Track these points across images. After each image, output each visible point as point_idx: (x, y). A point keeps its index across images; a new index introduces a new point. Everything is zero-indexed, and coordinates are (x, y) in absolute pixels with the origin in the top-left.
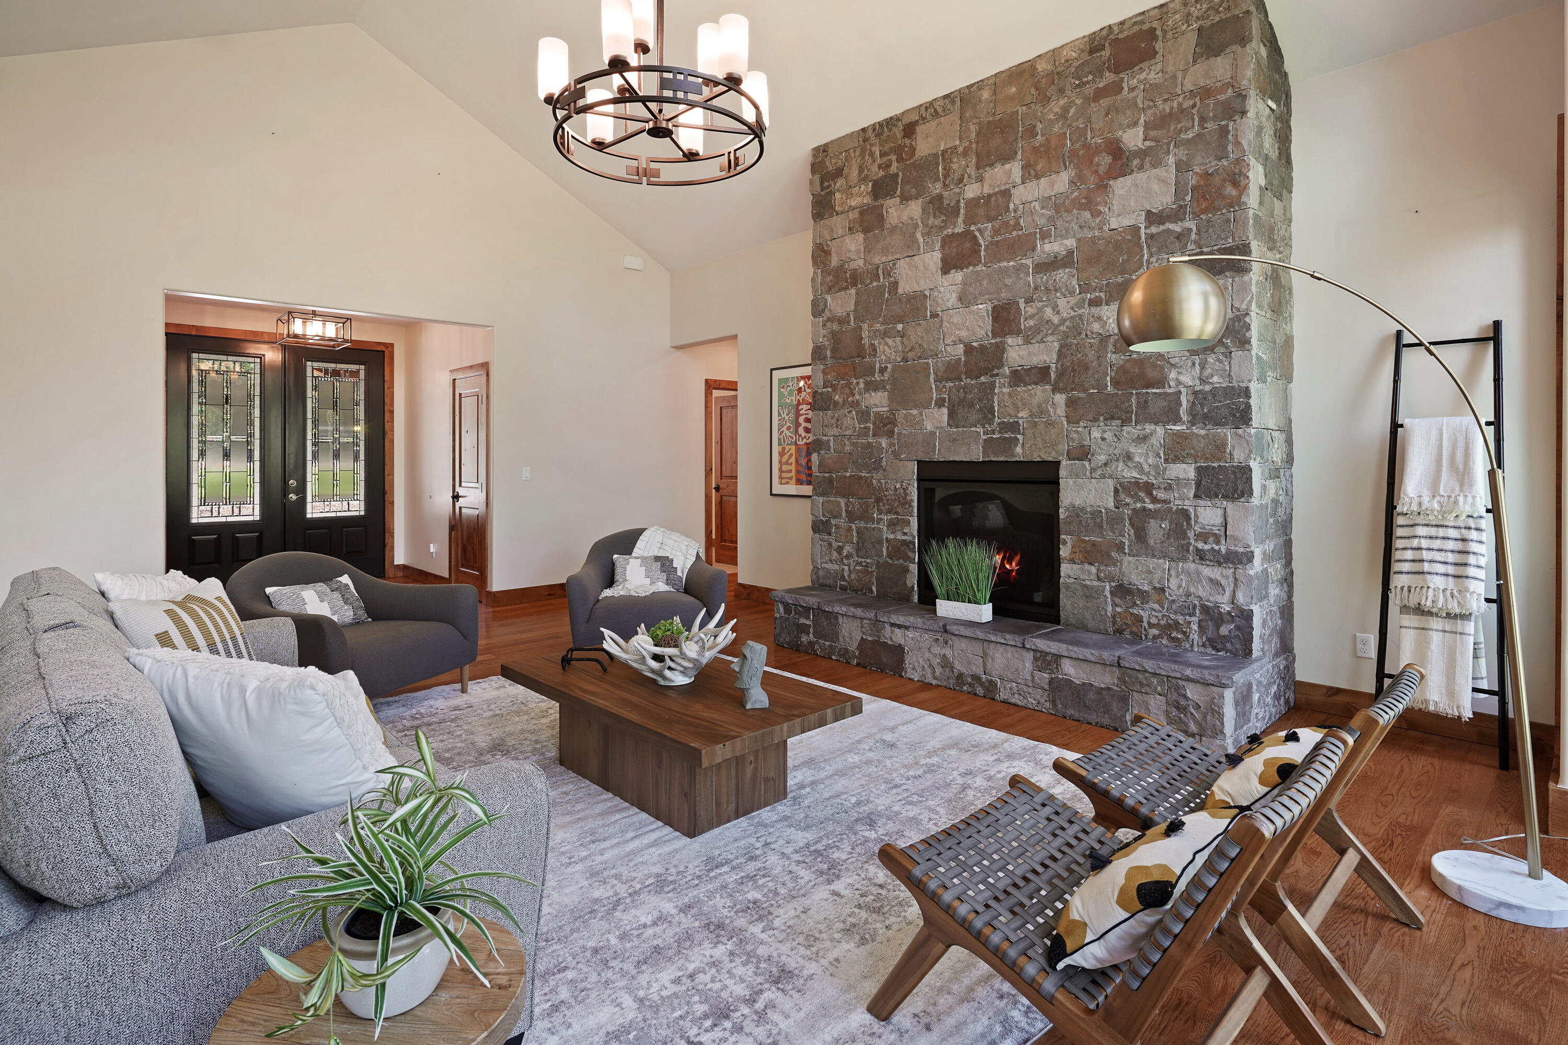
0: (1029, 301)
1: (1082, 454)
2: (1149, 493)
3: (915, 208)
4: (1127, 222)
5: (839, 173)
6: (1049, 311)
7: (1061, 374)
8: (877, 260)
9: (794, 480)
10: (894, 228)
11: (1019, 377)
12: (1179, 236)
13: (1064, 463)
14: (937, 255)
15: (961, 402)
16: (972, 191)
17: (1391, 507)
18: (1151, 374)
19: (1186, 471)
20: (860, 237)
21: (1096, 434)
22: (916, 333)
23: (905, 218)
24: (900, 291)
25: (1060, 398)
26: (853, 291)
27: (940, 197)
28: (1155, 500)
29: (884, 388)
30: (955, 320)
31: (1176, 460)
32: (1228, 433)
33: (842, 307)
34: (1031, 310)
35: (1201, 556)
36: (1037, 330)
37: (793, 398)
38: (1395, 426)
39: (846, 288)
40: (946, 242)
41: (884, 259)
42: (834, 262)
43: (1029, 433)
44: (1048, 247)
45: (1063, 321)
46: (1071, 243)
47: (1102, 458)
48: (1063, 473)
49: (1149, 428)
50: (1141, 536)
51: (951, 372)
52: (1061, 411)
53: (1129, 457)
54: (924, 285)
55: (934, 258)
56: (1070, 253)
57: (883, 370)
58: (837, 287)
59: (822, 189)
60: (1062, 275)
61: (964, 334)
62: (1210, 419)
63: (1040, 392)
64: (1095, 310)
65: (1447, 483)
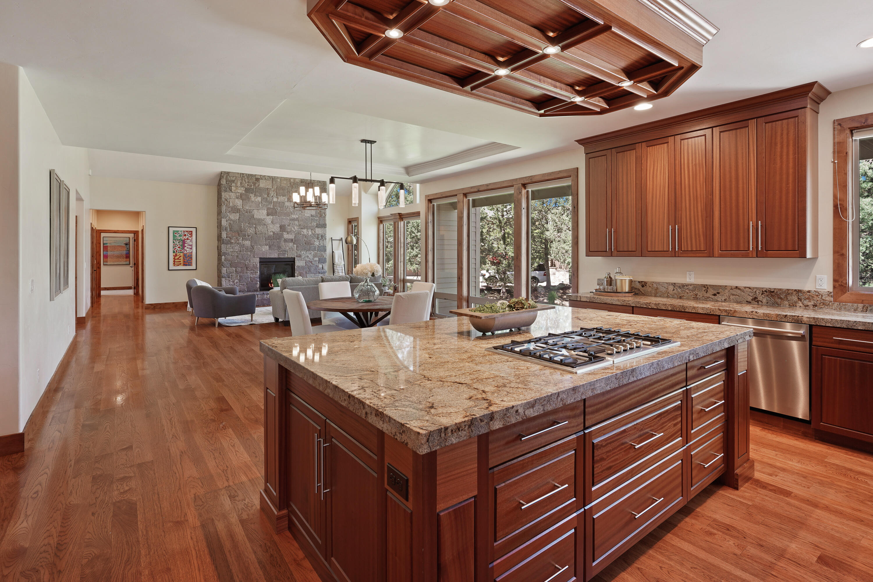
0: (289, 225)
1: (300, 256)
2: (311, 263)
3: (259, 199)
4: (308, 215)
5: (233, 181)
6: (293, 229)
7: (295, 241)
8: (247, 208)
9: (182, 264)
10: (252, 202)
11: (286, 241)
12: (316, 220)
13: (296, 258)
14: (266, 211)
15: (273, 245)
16: (275, 199)
17: (333, 264)
18: (312, 242)
19: (317, 259)
20: (241, 201)
21: (302, 252)
22: (260, 228)
23: (256, 200)
24: (255, 217)
25: (295, 246)
26: (238, 214)
27: (267, 199)
28: (312, 264)
29: (249, 240)
30: (271, 227)
31: (316, 257)
32: (323, 253)
33: (234, 217)
34: (289, 228)
35: (319, 273)
36: (290, 232)
37: (182, 238)
38: (333, 252)
39: (235, 213)
40: (268, 209)
41: (250, 208)
42: (231, 204)
43: (289, 252)
44: (293, 216)
45: (296, 231)
46: (297, 216)
47: (303, 257)
48: (296, 260)
49: (311, 252)
50: (310, 271)
51: (269, 238)
52: (295, 248)
53: (308, 256)
54: (262, 217)
55: (265, 212)
56: (297, 218)
57: (248, 236)
58: (232, 212)
59: (226, 184)
60: (296, 222)
61: (273, 230)
62: (321, 251)
63: (291, 244)
64: (302, 230)
65: (340, 260)
